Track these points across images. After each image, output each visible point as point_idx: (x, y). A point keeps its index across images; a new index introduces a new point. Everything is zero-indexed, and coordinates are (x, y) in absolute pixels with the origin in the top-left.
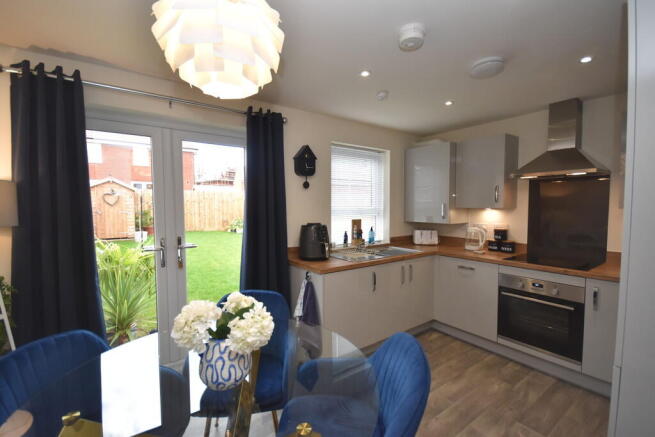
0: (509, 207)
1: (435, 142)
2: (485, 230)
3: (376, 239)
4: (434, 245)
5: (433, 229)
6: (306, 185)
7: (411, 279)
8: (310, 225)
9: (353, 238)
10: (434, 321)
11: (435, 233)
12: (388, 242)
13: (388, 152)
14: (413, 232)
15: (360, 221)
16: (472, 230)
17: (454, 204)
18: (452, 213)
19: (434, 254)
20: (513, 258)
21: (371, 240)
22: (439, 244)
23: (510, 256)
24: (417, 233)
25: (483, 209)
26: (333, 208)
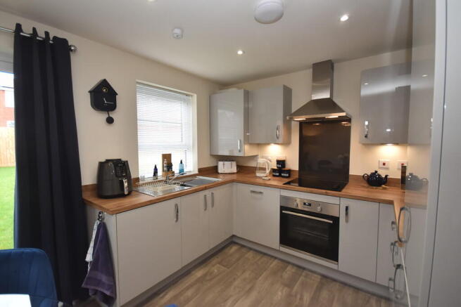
0: (286, 143)
1: (232, 90)
2: (270, 161)
3: (185, 170)
4: (234, 173)
5: (233, 161)
6: (110, 121)
7: (213, 205)
8: (108, 161)
9: (163, 171)
10: (233, 236)
11: (234, 164)
12: (197, 172)
13: (195, 95)
14: (217, 163)
15: (170, 155)
16: (261, 161)
17: (247, 140)
18: (246, 147)
19: (232, 181)
20: (289, 183)
21: (181, 171)
22: (237, 173)
23: (287, 180)
24: (221, 164)
25: (269, 144)
26: (139, 144)
